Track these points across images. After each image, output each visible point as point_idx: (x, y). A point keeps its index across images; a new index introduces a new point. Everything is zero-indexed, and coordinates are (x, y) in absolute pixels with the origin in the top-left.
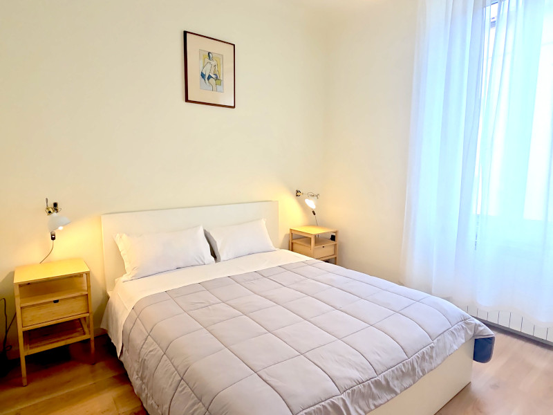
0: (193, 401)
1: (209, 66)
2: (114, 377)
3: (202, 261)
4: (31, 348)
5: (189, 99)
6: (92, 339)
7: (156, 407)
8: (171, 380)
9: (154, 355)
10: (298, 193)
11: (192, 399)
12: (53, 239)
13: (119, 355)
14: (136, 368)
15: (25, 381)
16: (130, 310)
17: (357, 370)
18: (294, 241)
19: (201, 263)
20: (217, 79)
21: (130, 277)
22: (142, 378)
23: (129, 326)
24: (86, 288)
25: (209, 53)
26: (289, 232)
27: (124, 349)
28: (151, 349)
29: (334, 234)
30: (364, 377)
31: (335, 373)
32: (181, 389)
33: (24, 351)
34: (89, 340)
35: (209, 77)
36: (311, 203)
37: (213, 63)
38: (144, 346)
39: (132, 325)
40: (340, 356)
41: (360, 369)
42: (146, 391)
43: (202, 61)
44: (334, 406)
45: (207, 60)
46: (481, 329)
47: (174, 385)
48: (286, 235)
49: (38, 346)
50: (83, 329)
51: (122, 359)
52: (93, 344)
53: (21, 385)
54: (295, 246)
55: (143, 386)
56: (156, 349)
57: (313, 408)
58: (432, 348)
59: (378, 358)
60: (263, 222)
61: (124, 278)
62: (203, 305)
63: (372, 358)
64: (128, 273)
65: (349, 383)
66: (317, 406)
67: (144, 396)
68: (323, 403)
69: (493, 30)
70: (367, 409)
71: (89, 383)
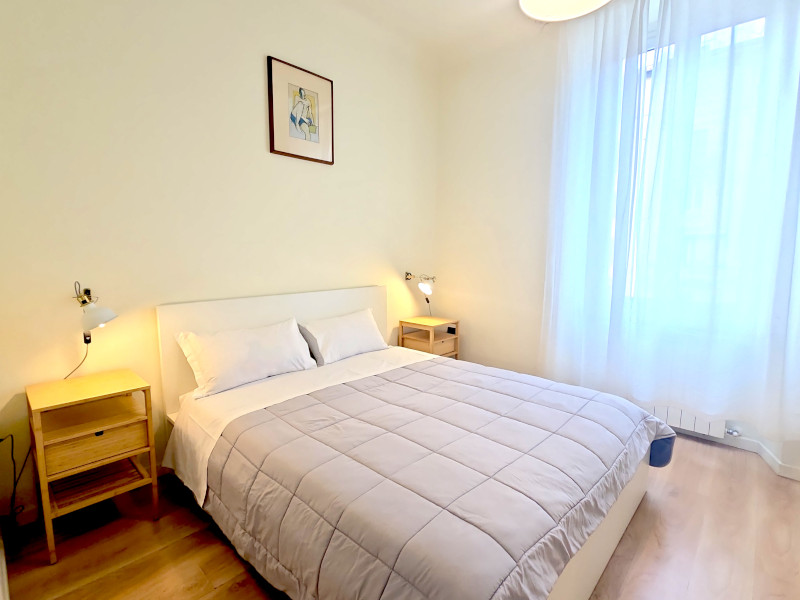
0: (363, 559)
1: (300, 106)
2: (193, 535)
3: (301, 365)
4: (60, 507)
5: (276, 148)
6: (155, 483)
7: (287, 572)
8: (316, 532)
9: (276, 498)
10: (407, 276)
11: (361, 557)
12: (87, 341)
13: (201, 503)
14: (241, 519)
15: (53, 557)
16: (216, 437)
17: (563, 490)
18: (405, 336)
19: (300, 368)
20: (310, 124)
21: (204, 392)
22: (253, 534)
23: (219, 460)
24: (143, 410)
25: (301, 89)
26: (397, 325)
27: (211, 494)
28: (268, 490)
29: (453, 326)
30: (574, 500)
31: (543, 498)
32: (338, 542)
33: (50, 513)
34: (149, 486)
35: (301, 121)
36: (426, 288)
37: (307, 103)
38: (253, 487)
39: (225, 459)
40: (539, 475)
41: (566, 489)
42: (263, 551)
43: (291, 99)
44: (554, 541)
45: (298, 98)
46: (662, 427)
47: (323, 539)
48: (394, 329)
49: (71, 503)
50: (137, 471)
51: (208, 508)
52: (155, 491)
53: (47, 563)
54: (406, 342)
55: (257, 545)
56: (277, 489)
57: (533, 548)
58: (626, 454)
59: (580, 473)
60: (370, 311)
61: (196, 393)
62: (327, 423)
63: (574, 473)
64: (201, 387)
65: (562, 509)
66: (538, 545)
67: (259, 557)
68: (542, 540)
69: (649, 82)
70: (582, 540)
71: (156, 549)
